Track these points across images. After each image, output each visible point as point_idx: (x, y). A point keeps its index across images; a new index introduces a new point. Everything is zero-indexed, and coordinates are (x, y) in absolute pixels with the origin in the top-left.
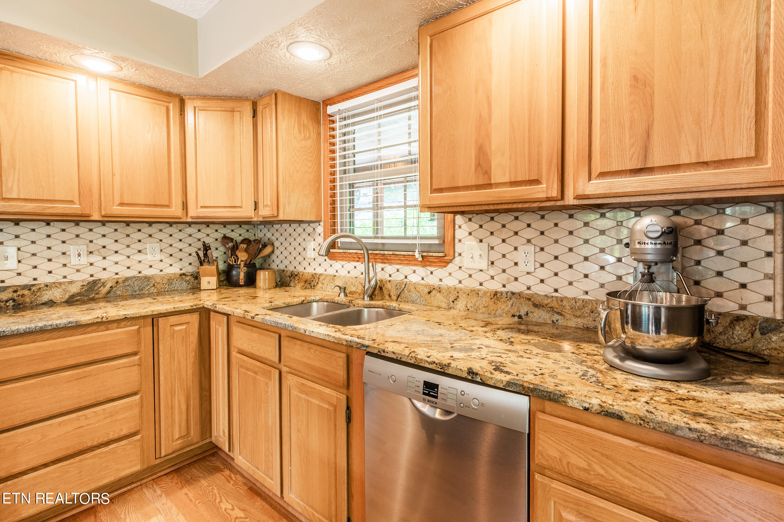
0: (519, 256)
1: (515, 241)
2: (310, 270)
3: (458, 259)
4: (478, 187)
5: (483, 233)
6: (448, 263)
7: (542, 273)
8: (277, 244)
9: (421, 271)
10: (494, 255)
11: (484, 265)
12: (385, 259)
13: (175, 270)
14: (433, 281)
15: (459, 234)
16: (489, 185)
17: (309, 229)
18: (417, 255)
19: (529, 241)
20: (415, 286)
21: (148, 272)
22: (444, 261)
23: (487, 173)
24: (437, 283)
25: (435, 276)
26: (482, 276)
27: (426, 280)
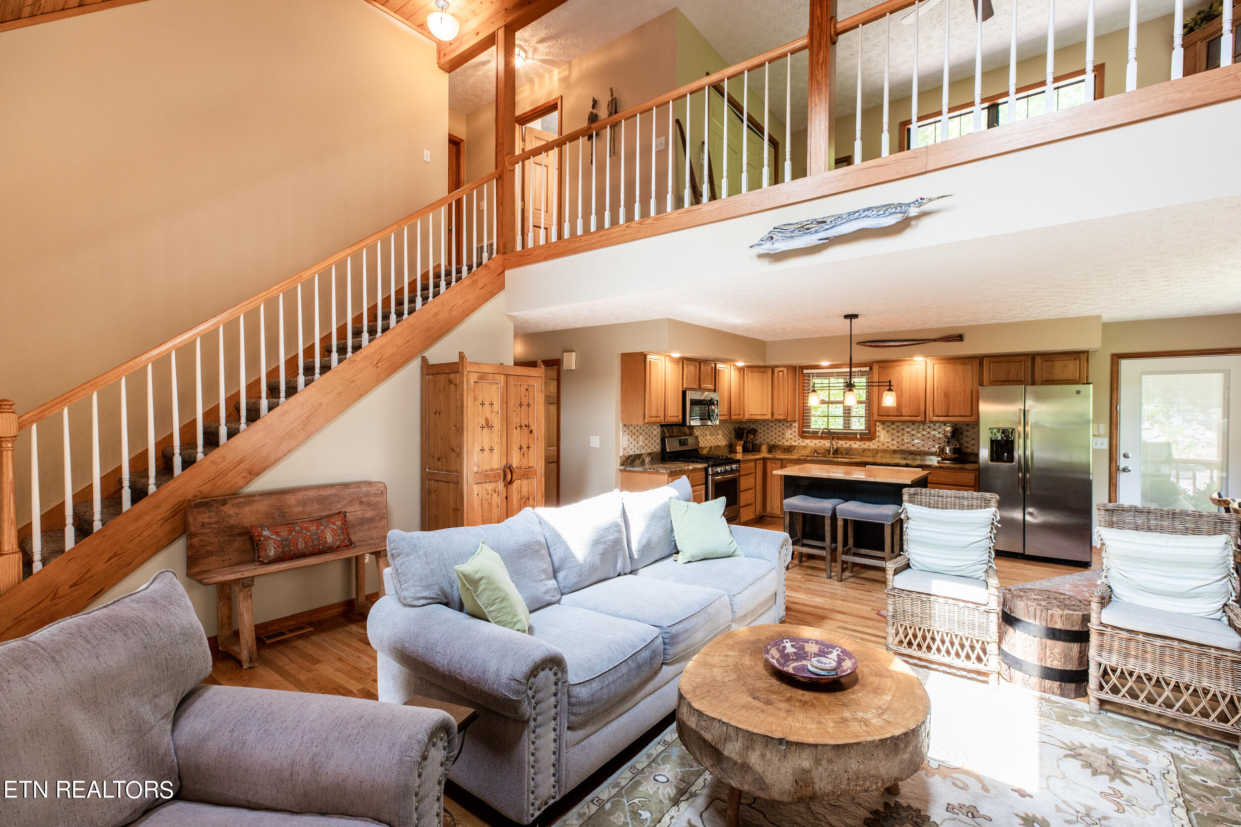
0: (905, 437)
1: (903, 432)
2: (788, 444)
3: (877, 438)
4: (897, 416)
5: (888, 429)
6: (872, 440)
8: (760, 431)
9: (858, 443)
10: (894, 437)
11: (890, 440)
12: (839, 439)
13: (724, 443)
15: (878, 429)
17: (788, 424)
18: (858, 436)
19: (908, 432)
20: (856, 449)
21: (720, 444)
22: (871, 439)
23: (901, 412)
24: (867, 447)
25: (866, 445)
26: (889, 445)
27: (861, 447)
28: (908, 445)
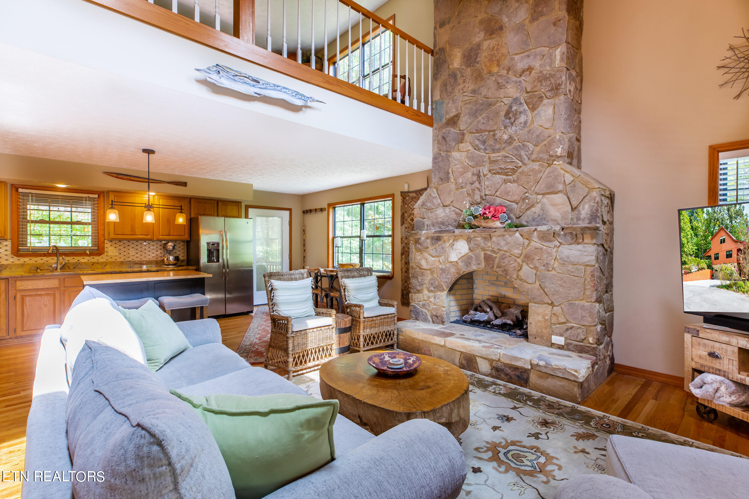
0: (130, 251)
1: (128, 247)
3: (106, 253)
5: (116, 245)
6: (101, 254)
7: (137, 255)
9: (87, 258)
10: (120, 252)
11: (117, 254)
12: (66, 255)
14: (93, 260)
15: (106, 245)
16: (135, 235)
18: (86, 252)
19: (133, 247)
20: (84, 263)
22: (98, 254)
23: (135, 232)
24: (96, 261)
25: (96, 259)
26: (116, 258)
27: (90, 261)
28: (133, 257)
